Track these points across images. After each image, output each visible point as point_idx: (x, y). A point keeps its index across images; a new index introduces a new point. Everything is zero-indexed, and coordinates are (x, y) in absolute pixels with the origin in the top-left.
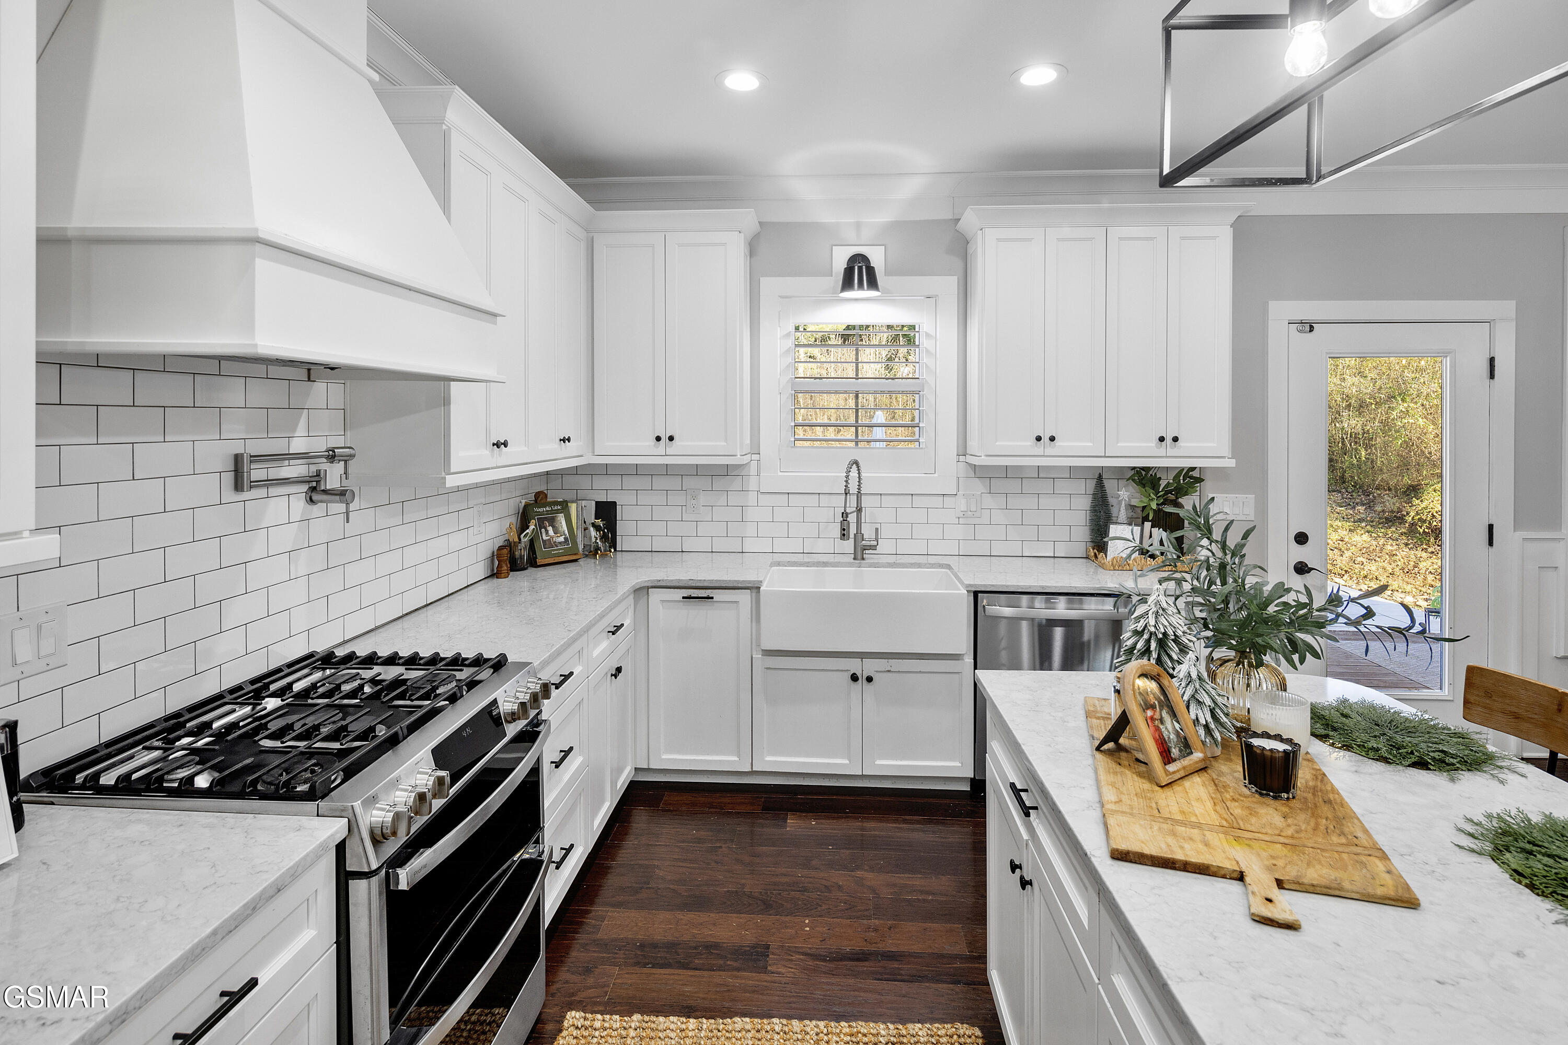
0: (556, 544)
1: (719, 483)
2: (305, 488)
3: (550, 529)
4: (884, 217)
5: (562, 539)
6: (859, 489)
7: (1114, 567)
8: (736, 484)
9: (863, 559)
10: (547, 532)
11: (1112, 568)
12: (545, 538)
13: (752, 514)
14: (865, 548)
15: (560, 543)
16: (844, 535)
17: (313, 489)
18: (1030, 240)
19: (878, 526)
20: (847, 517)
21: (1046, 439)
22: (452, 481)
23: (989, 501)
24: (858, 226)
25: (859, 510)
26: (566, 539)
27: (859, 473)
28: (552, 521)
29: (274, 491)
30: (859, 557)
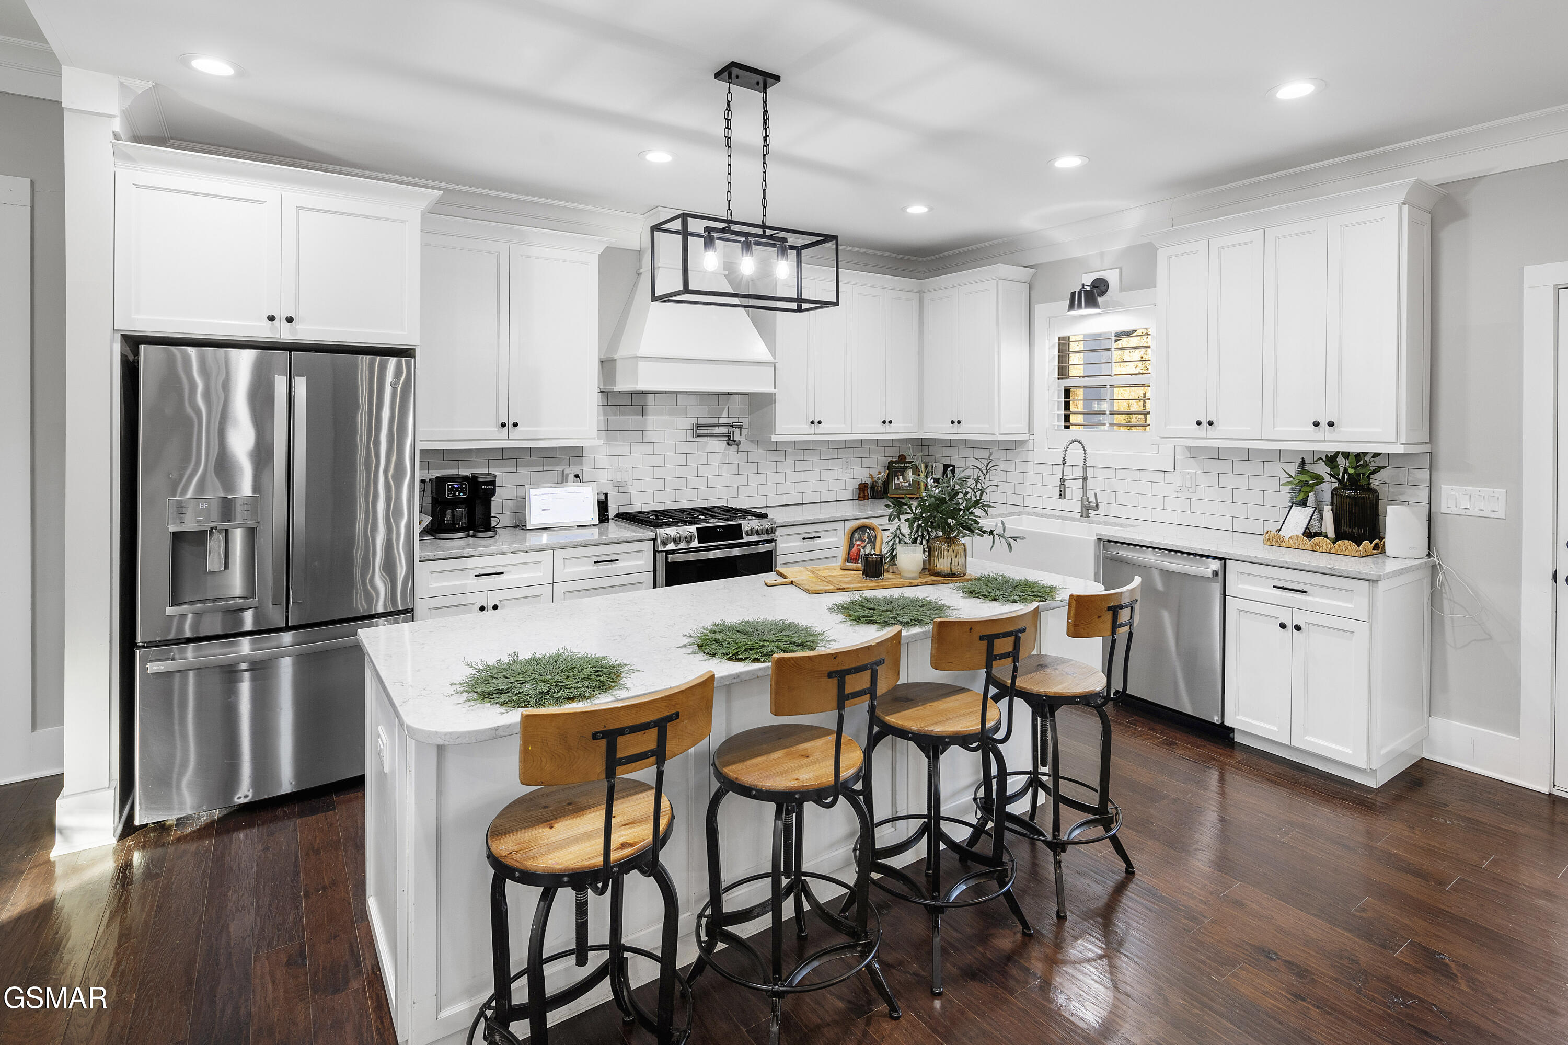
0: (902, 487)
1: (1011, 455)
2: (726, 439)
3: (901, 478)
4: (1119, 245)
5: (907, 484)
6: (1085, 462)
7: (1271, 542)
8: (1020, 456)
9: (1088, 516)
10: (898, 478)
11: (1269, 543)
12: (896, 482)
13: (1030, 478)
14: (1088, 509)
15: (906, 486)
16: (1061, 495)
17: (729, 439)
18: (1196, 252)
19: (1095, 492)
20: (1064, 481)
21: (1205, 423)
22: (774, 438)
23: (1202, 479)
24: (1102, 254)
25: (1084, 478)
26: (910, 484)
27: (1084, 450)
28: (903, 473)
29: (710, 438)
30: (1085, 514)
